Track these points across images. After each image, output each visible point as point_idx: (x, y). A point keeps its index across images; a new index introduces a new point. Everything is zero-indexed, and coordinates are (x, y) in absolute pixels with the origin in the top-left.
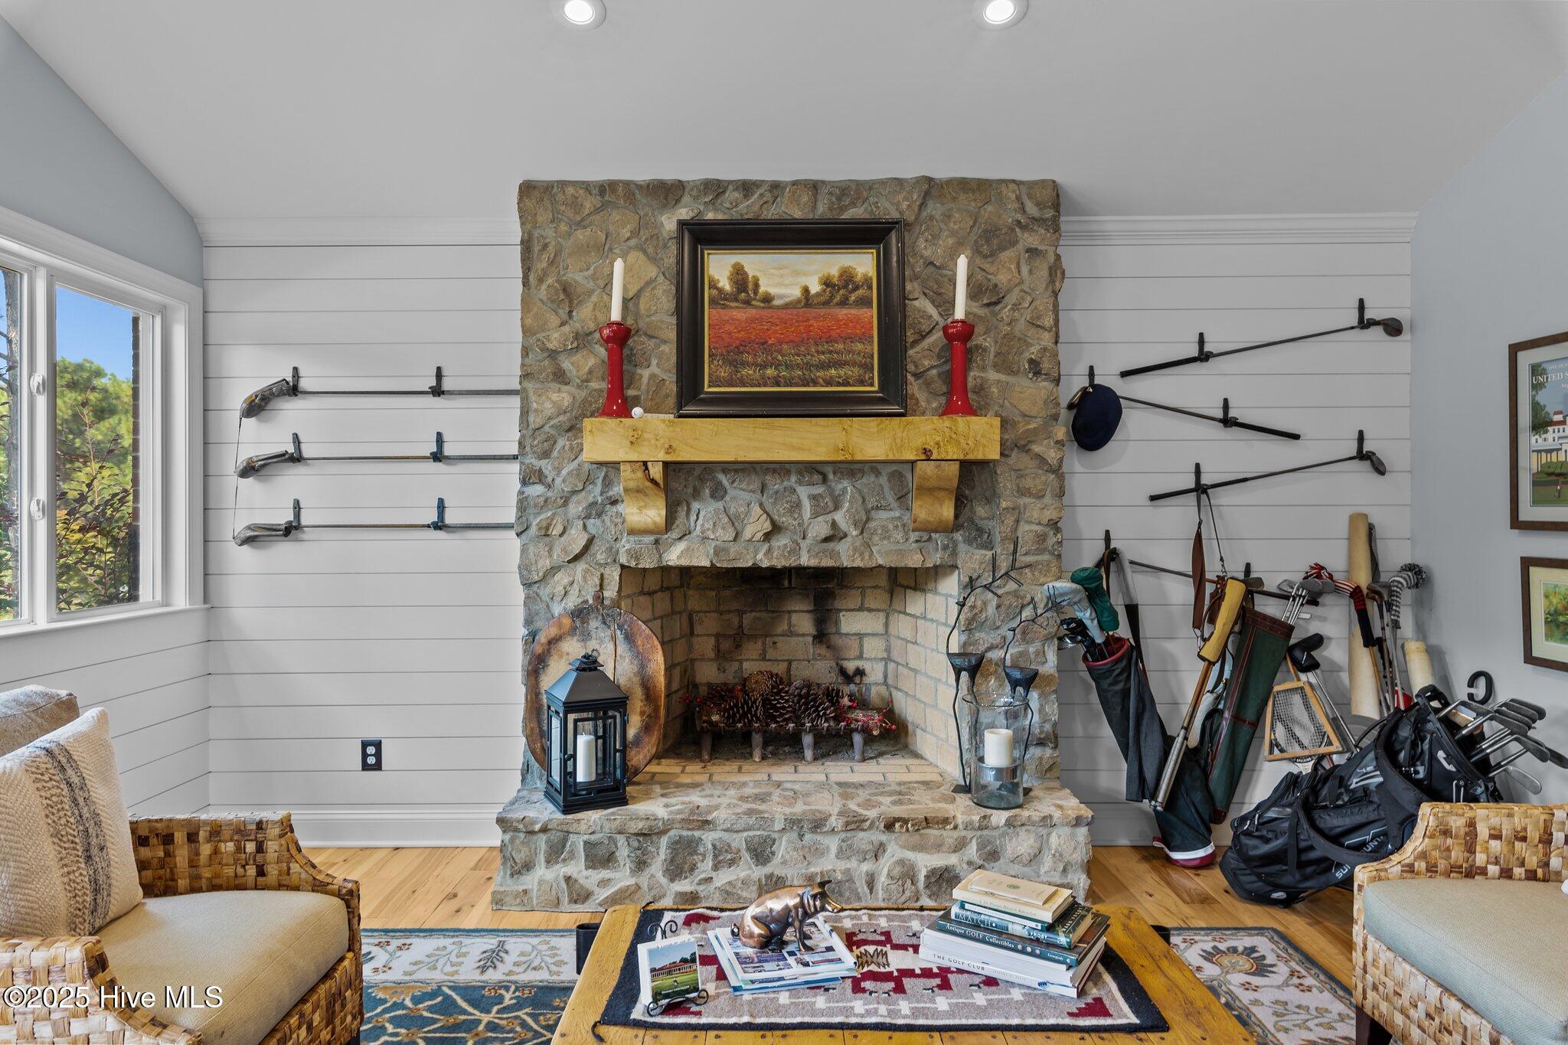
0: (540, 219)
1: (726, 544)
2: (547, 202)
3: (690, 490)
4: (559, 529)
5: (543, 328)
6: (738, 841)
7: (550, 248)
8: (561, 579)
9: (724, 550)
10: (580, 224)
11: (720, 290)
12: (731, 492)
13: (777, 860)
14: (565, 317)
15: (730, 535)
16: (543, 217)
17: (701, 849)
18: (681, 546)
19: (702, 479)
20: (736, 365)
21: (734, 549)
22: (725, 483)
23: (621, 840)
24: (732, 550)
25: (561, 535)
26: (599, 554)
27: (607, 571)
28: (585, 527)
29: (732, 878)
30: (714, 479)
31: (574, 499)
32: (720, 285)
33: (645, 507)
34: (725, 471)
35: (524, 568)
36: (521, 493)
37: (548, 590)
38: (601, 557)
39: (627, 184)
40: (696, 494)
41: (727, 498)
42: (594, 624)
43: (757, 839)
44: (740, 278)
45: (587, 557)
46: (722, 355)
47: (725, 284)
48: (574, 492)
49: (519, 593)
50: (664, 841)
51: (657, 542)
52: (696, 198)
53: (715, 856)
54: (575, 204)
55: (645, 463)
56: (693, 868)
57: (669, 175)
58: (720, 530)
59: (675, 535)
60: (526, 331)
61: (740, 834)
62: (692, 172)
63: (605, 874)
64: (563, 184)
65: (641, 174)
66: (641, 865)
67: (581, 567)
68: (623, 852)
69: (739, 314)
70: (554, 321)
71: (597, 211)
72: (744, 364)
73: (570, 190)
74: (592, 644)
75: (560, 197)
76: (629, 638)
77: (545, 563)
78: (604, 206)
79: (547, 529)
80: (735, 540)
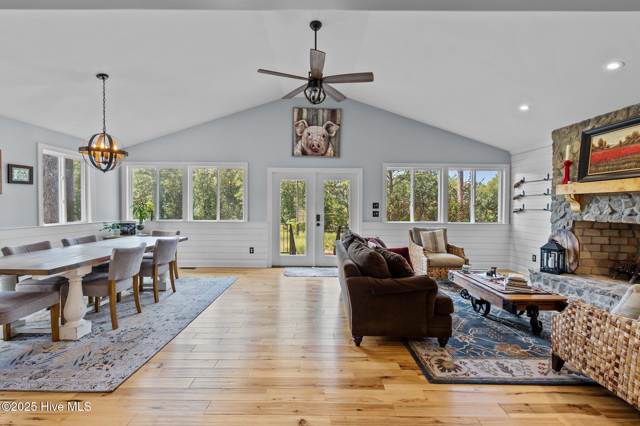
0: (556, 138)
1: (598, 216)
2: (558, 134)
3: (589, 201)
4: (558, 211)
5: (557, 164)
6: (574, 288)
7: (559, 145)
8: (559, 222)
9: (597, 217)
10: (565, 137)
11: (595, 147)
12: (601, 201)
13: (583, 296)
14: (561, 160)
15: (599, 212)
16: (557, 138)
17: (566, 288)
18: (587, 215)
19: (593, 198)
20: (597, 167)
21: (601, 217)
22: (599, 199)
23: (550, 280)
24: (600, 217)
25: (559, 212)
26: (568, 217)
27: (569, 221)
28: (565, 210)
29: (572, 297)
30: (596, 198)
31: (563, 203)
32: (595, 146)
33: (575, 205)
34: (599, 196)
35: (551, 219)
36: (552, 202)
37: (556, 225)
38: (568, 218)
39: (576, 124)
40: (591, 202)
41: (600, 203)
42: (562, 233)
43: (578, 289)
44: (601, 143)
45: (565, 218)
46: (594, 164)
47: (597, 145)
48: (562, 202)
49: (550, 225)
50: (559, 283)
51: (580, 214)
52: (593, 123)
53: (569, 290)
54: (564, 133)
55: (570, 195)
56: (564, 292)
57: (586, 119)
58: (596, 212)
59: (584, 213)
60: (553, 165)
61: (575, 287)
62: (592, 116)
63: (547, 287)
64: (561, 129)
65: (579, 121)
66: (554, 287)
67: (564, 219)
68: (550, 283)
69: (600, 152)
70: (559, 162)
71: (569, 133)
72: (600, 166)
73: (563, 130)
74: (562, 238)
75: (561, 132)
76: (570, 237)
77: (556, 218)
78: (571, 131)
79: (556, 210)
80: (600, 214)
